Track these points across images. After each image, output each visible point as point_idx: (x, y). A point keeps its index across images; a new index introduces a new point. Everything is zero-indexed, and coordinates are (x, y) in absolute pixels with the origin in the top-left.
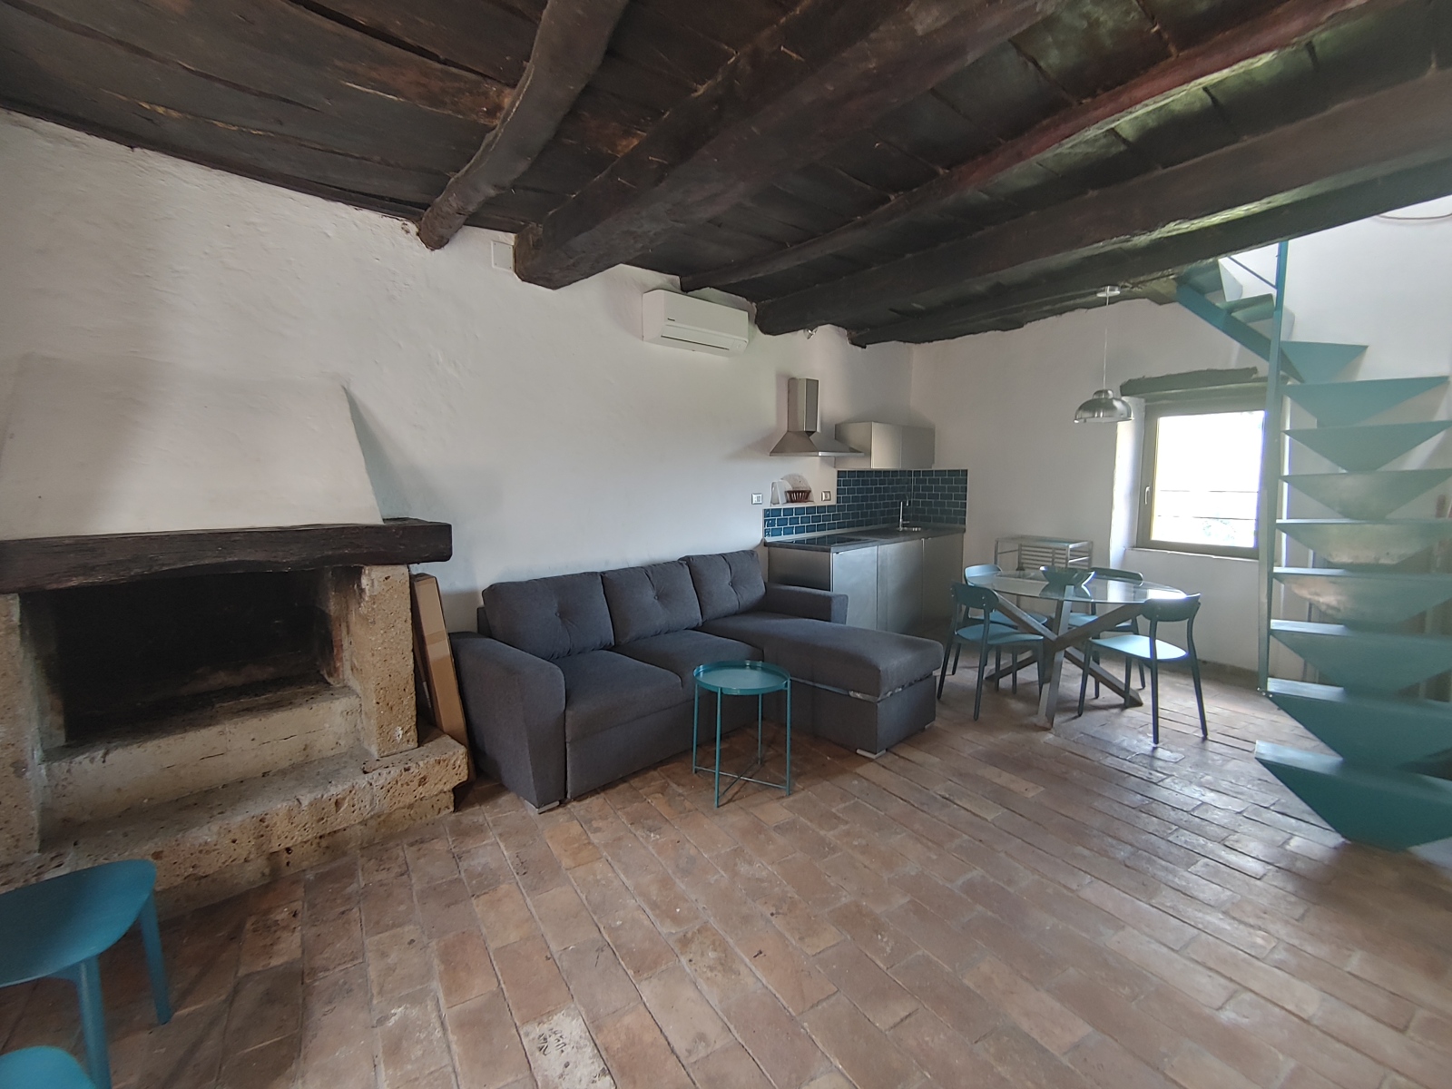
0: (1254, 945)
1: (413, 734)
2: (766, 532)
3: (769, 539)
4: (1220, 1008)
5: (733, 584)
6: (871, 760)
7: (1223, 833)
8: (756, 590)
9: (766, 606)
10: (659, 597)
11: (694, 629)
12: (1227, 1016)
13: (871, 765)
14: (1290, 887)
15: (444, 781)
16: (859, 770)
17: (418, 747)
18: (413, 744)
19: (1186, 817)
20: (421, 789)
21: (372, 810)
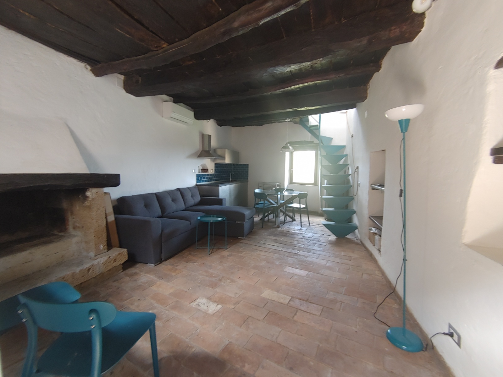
0: (328, 255)
1: (106, 247)
2: (197, 182)
3: (198, 184)
4: (326, 264)
5: (192, 197)
6: (243, 239)
7: (318, 240)
8: (198, 198)
9: (201, 203)
10: (173, 200)
11: (183, 210)
12: (327, 265)
13: (243, 240)
14: (331, 246)
15: (121, 260)
16: (241, 241)
17: (108, 251)
18: (106, 250)
19: (311, 238)
20: (114, 264)
21: (99, 272)
